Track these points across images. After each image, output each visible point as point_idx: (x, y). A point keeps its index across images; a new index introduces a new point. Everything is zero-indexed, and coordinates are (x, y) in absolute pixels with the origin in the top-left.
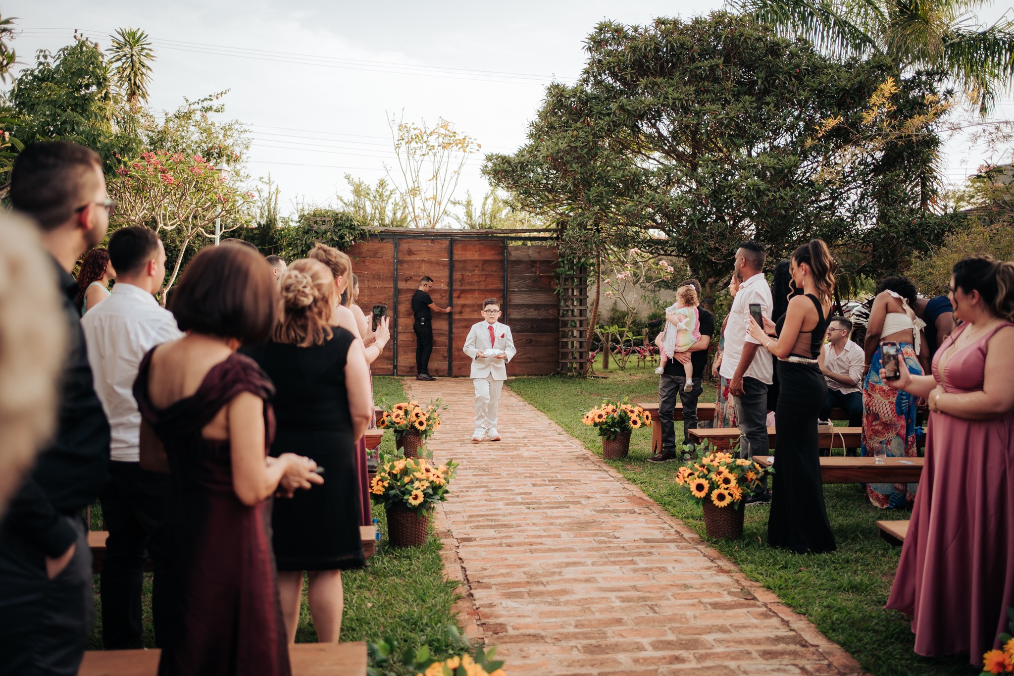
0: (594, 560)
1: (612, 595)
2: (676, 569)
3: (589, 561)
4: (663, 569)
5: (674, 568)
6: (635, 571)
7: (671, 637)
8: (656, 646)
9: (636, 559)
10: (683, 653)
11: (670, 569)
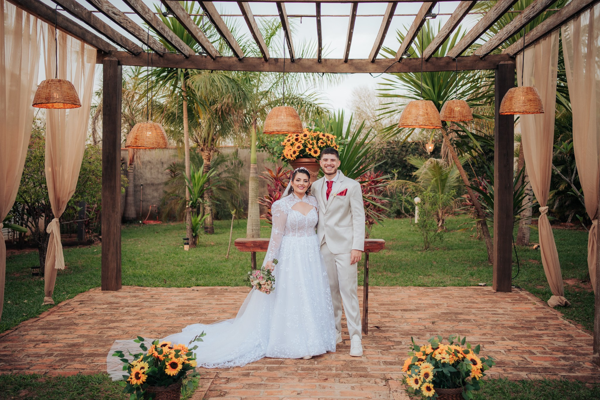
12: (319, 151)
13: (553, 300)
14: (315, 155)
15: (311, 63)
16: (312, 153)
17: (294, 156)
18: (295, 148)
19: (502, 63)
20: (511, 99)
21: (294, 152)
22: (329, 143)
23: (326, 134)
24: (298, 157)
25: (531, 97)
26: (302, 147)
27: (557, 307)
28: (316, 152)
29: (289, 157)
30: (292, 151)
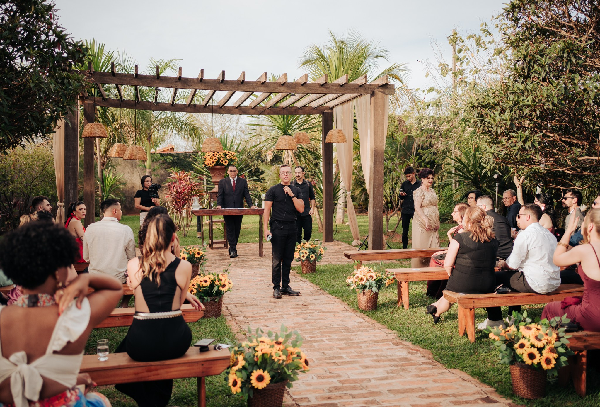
0: (370, 384)
1: (348, 359)
2: (311, 377)
3: (373, 381)
4: (319, 377)
5: (313, 378)
6: (339, 376)
7: (315, 344)
8: (322, 341)
9: (340, 385)
10: (310, 339)
11: (315, 378)
12: (228, 162)
13: (355, 243)
14: (225, 164)
15: (216, 108)
16: (224, 162)
17: (213, 164)
18: (213, 160)
19: (325, 111)
20: (331, 135)
21: (213, 162)
22: (233, 157)
23: (230, 152)
24: (214, 165)
25: (341, 135)
26: (217, 160)
27: (356, 246)
28: (226, 162)
29: (210, 165)
30: (212, 161)
